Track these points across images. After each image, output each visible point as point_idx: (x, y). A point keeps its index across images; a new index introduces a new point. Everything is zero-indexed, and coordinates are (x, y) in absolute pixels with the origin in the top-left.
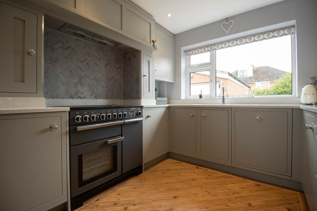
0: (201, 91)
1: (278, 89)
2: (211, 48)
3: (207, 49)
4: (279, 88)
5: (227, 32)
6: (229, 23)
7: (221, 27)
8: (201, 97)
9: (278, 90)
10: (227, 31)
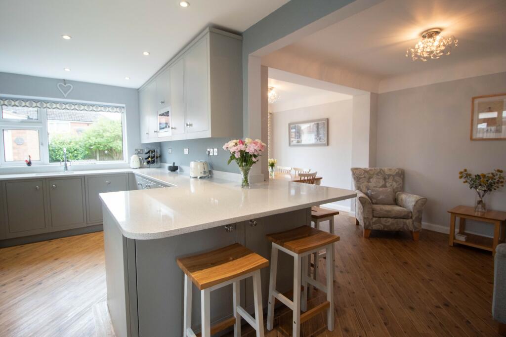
0: (29, 156)
1: (89, 138)
2: (42, 105)
3: (34, 104)
4: (91, 138)
5: (65, 96)
6: (67, 86)
7: (57, 87)
8: (29, 164)
9: (90, 141)
10: (65, 93)
